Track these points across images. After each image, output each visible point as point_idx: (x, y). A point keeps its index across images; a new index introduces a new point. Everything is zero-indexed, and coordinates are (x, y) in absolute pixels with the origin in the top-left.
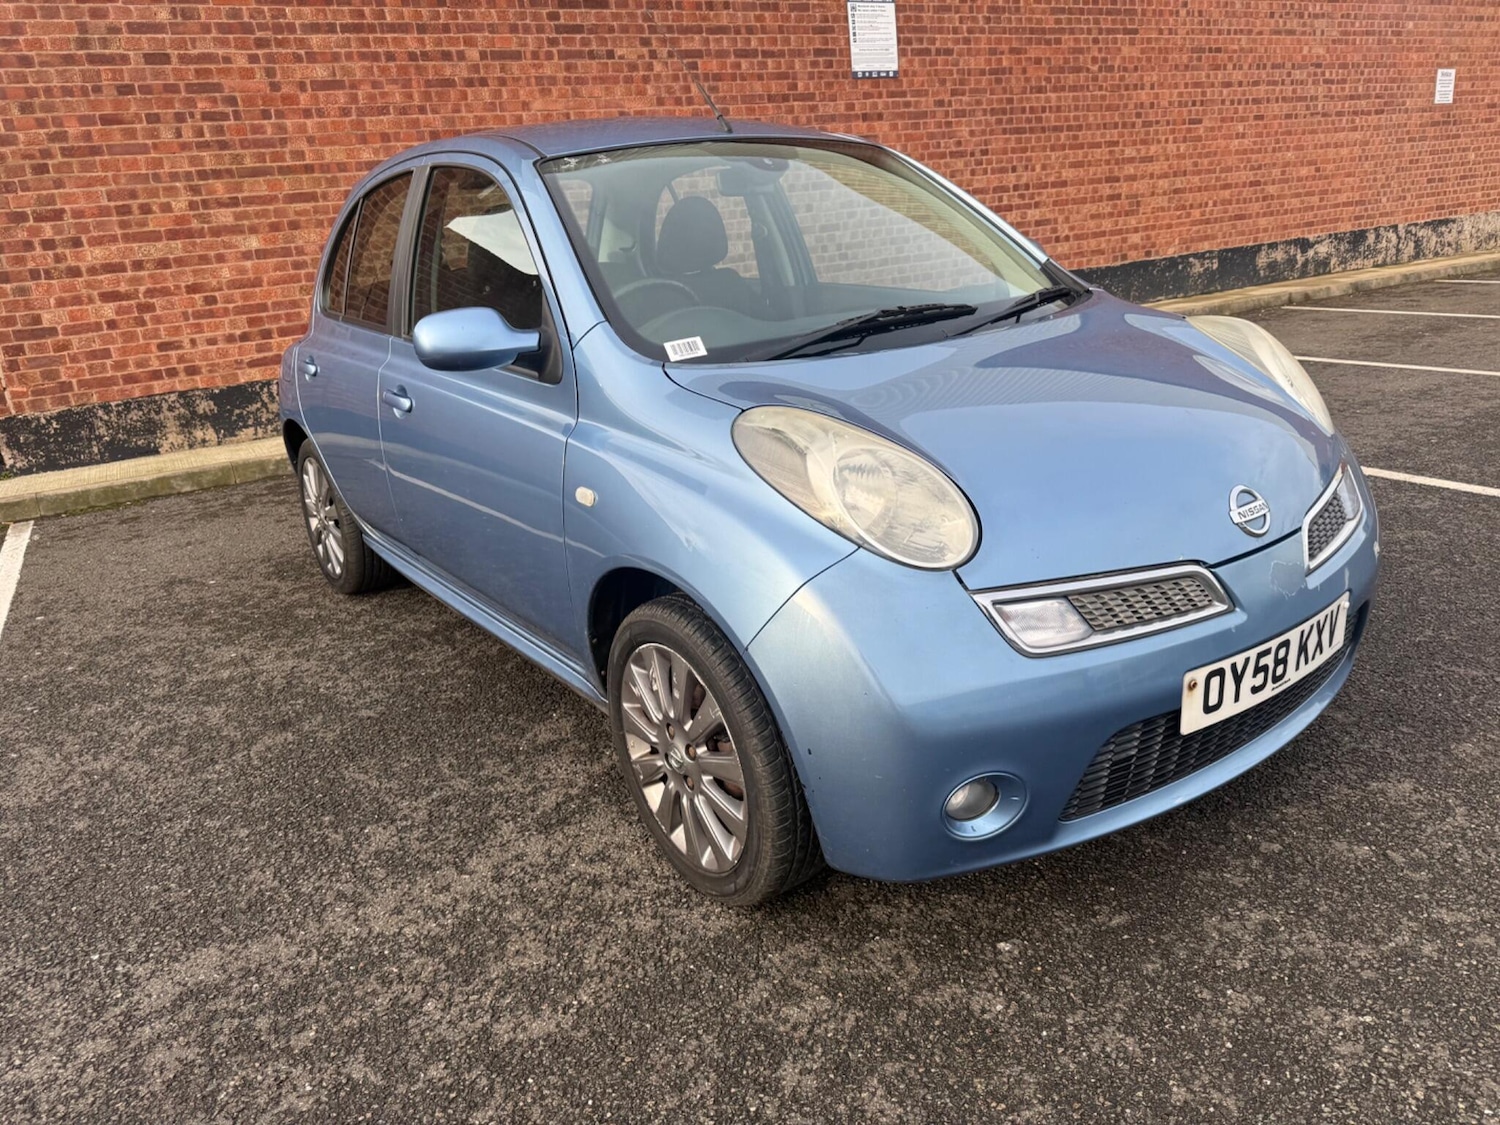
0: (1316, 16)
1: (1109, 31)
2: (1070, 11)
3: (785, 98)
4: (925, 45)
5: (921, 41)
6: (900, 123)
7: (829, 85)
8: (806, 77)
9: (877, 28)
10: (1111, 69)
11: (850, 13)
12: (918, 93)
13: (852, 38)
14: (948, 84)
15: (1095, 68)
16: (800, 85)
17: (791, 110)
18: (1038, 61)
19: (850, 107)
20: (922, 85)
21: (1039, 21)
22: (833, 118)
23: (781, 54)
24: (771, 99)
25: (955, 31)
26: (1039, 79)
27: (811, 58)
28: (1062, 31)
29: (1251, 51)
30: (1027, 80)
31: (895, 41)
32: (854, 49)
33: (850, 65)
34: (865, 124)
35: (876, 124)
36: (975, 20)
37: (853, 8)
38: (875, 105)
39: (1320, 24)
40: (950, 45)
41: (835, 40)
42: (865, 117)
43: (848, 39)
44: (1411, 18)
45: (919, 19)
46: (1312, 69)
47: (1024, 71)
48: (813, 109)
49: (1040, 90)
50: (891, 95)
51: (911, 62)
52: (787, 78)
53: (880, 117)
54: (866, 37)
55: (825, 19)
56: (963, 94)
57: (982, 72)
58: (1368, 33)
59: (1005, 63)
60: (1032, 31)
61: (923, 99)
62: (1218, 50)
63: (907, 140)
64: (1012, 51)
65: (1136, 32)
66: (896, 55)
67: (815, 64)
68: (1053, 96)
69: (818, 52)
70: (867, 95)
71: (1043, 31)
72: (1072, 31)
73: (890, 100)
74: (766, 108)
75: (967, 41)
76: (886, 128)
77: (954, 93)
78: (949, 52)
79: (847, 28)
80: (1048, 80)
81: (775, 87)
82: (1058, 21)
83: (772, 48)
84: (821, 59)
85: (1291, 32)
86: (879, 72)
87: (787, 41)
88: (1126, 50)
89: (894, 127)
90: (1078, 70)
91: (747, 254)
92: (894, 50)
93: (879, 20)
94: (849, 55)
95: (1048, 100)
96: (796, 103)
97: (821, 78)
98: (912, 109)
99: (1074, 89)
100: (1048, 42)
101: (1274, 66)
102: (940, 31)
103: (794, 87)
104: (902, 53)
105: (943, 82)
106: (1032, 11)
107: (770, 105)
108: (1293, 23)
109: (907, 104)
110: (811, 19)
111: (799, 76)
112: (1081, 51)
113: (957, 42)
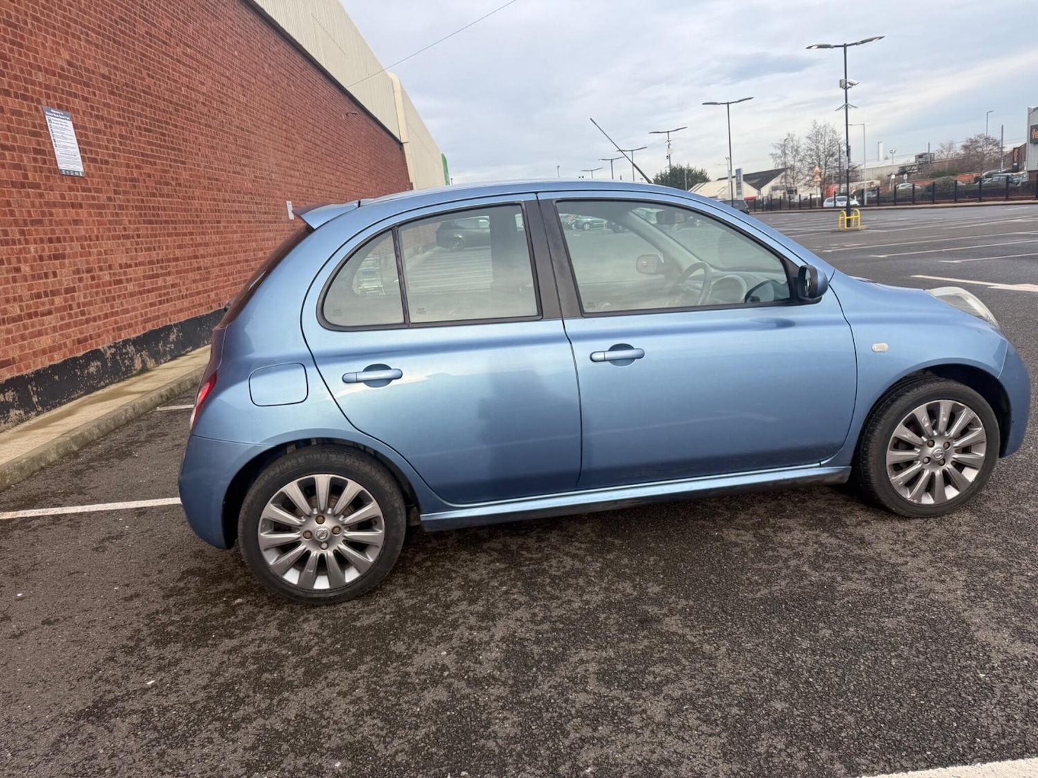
0: (244, 166)
1: (175, 161)
2: (155, 144)
3: (23, 186)
4: (93, 156)
5: (91, 151)
6: (92, 211)
7: (47, 178)
8: (32, 169)
9: (66, 139)
10: (180, 185)
11: (49, 124)
12: (98, 191)
13: (54, 143)
14: (111, 185)
15: (174, 183)
16: (30, 175)
17: (28, 196)
18: (149, 176)
19: (63, 197)
20: (98, 185)
21: (144, 149)
22: (54, 205)
23: (12, 149)
24: (14, 184)
25: (107, 148)
26: (152, 187)
27: (32, 155)
28: (154, 157)
29: (229, 182)
30: (147, 187)
31: (77, 150)
32: (57, 153)
33: (57, 165)
34: (74, 211)
35: (80, 211)
36: (114, 142)
37: (50, 120)
38: (76, 196)
39: (247, 169)
40: (106, 158)
41: (44, 143)
42: (73, 205)
43: (51, 144)
44: (272, 172)
45: (87, 136)
46: (250, 196)
47: (145, 182)
48: (41, 195)
49: (154, 195)
50: (84, 190)
51: (89, 166)
52: (21, 169)
53: (81, 206)
54: (62, 144)
55: (34, 126)
56: (120, 194)
57: (126, 180)
58: (262, 178)
59: (135, 175)
60: (143, 155)
61: (101, 195)
62: (217, 180)
63: (99, 225)
64: (138, 167)
65: (183, 163)
66: (80, 160)
67: (35, 160)
68: (160, 199)
69: (37, 151)
70: (71, 189)
71: (147, 155)
72: (159, 158)
73: (84, 194)
74: (12, 192)
75: (114, 156)
76: (86, 215)
77: (116, 192)
78: (107, 162)
79: (49, 134)
80: (156, 188)
81: (16, 175)
82: (152, 150)
83: (7, 143)
84: (38, 157)
85: (239, 173)
86: (74, 172)
87: (15, 139)
88: (183, 172)
89: (90, 214)
90: (167, 184)
91: (22, 313)
92: (79, 156)
93: (65, 132)
94: (55, 157)
95: (159, 203)
96: (30, 190)
97: (41, 172)
98: (96, 202)
99: (168, 196)
100: (151, 164)
101: (239, 192)
102: (99, 146)
103: (26, 177)
104: (83, 159)
105: (108, 184)
106: (139, 141)
107: (14, 190)
108: (238, 169)
109: (94, 198)
110: (26, 124)
111: (28, 168)
112: (165, 171)
113: (109, 155)
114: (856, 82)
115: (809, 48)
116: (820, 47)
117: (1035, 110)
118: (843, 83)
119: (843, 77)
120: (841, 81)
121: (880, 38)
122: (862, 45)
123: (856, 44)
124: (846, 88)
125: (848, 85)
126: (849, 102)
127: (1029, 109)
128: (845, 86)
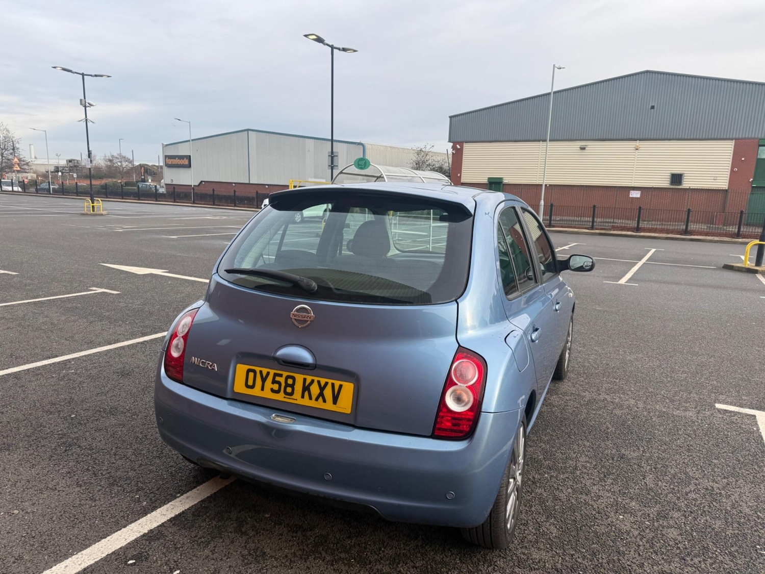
114: (94, 104)
115: (55, 67)
116: (64, 69)
117: (167, 145)
118: (83, 102)
119: (83, 98)
120: (81, 100)
121: (108, 77)
122: (95, 77)
123: (91, 75)
124: (85, 107)
125: (87, 105)
126: (88, 117)
127: (162, 144)
128: (85, 105)
